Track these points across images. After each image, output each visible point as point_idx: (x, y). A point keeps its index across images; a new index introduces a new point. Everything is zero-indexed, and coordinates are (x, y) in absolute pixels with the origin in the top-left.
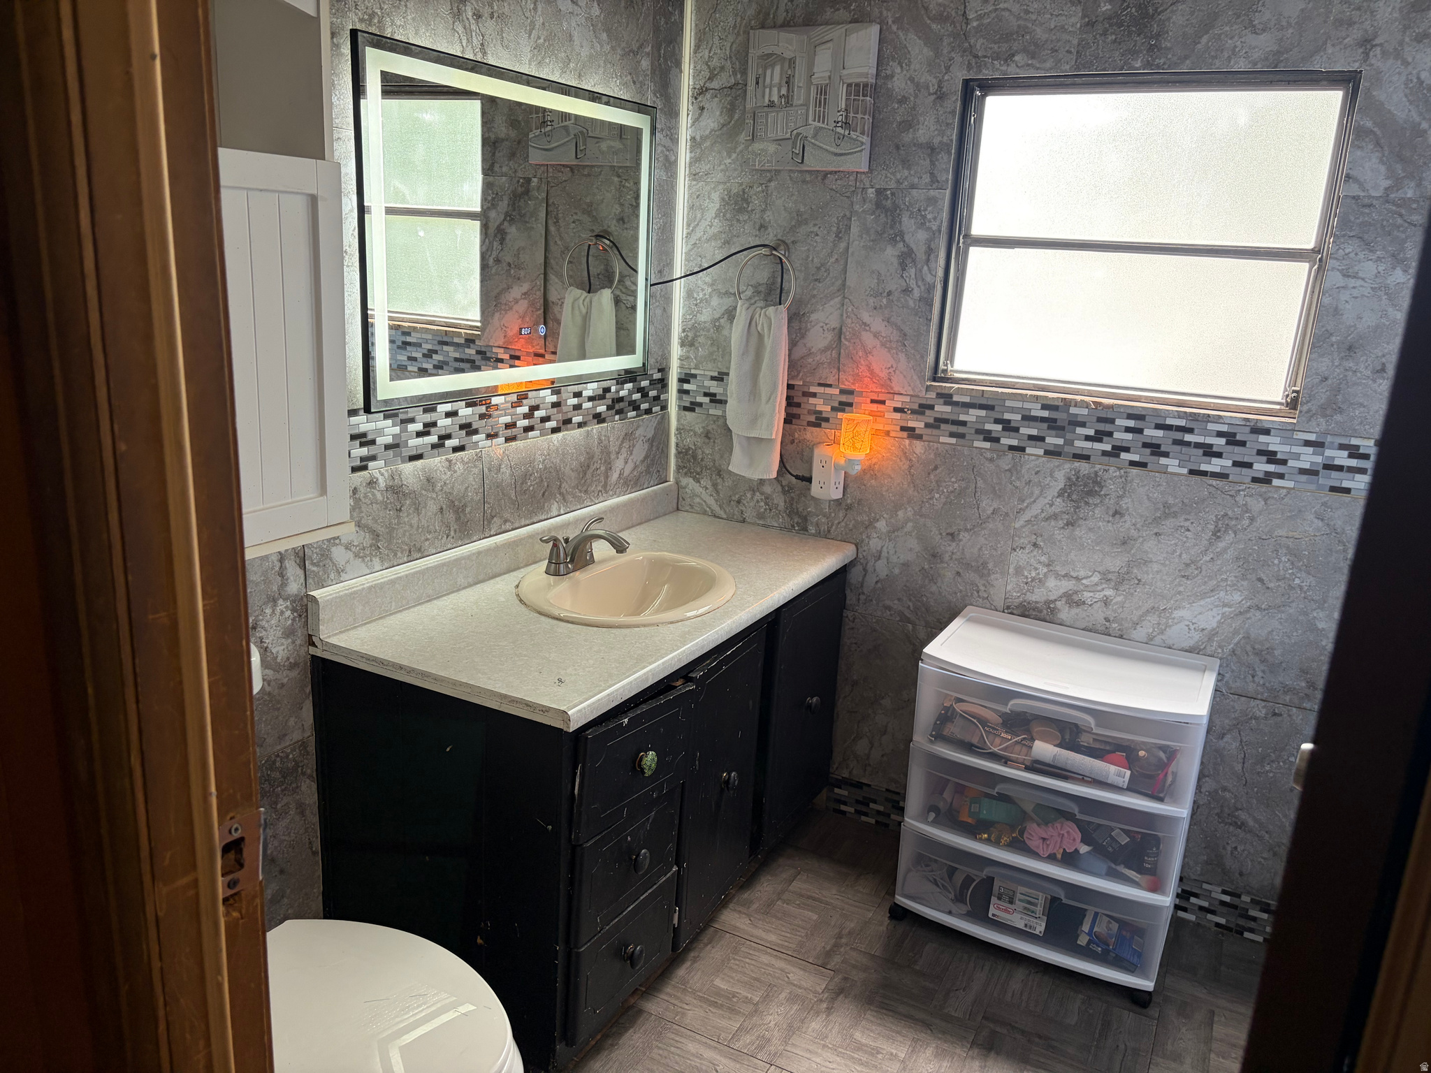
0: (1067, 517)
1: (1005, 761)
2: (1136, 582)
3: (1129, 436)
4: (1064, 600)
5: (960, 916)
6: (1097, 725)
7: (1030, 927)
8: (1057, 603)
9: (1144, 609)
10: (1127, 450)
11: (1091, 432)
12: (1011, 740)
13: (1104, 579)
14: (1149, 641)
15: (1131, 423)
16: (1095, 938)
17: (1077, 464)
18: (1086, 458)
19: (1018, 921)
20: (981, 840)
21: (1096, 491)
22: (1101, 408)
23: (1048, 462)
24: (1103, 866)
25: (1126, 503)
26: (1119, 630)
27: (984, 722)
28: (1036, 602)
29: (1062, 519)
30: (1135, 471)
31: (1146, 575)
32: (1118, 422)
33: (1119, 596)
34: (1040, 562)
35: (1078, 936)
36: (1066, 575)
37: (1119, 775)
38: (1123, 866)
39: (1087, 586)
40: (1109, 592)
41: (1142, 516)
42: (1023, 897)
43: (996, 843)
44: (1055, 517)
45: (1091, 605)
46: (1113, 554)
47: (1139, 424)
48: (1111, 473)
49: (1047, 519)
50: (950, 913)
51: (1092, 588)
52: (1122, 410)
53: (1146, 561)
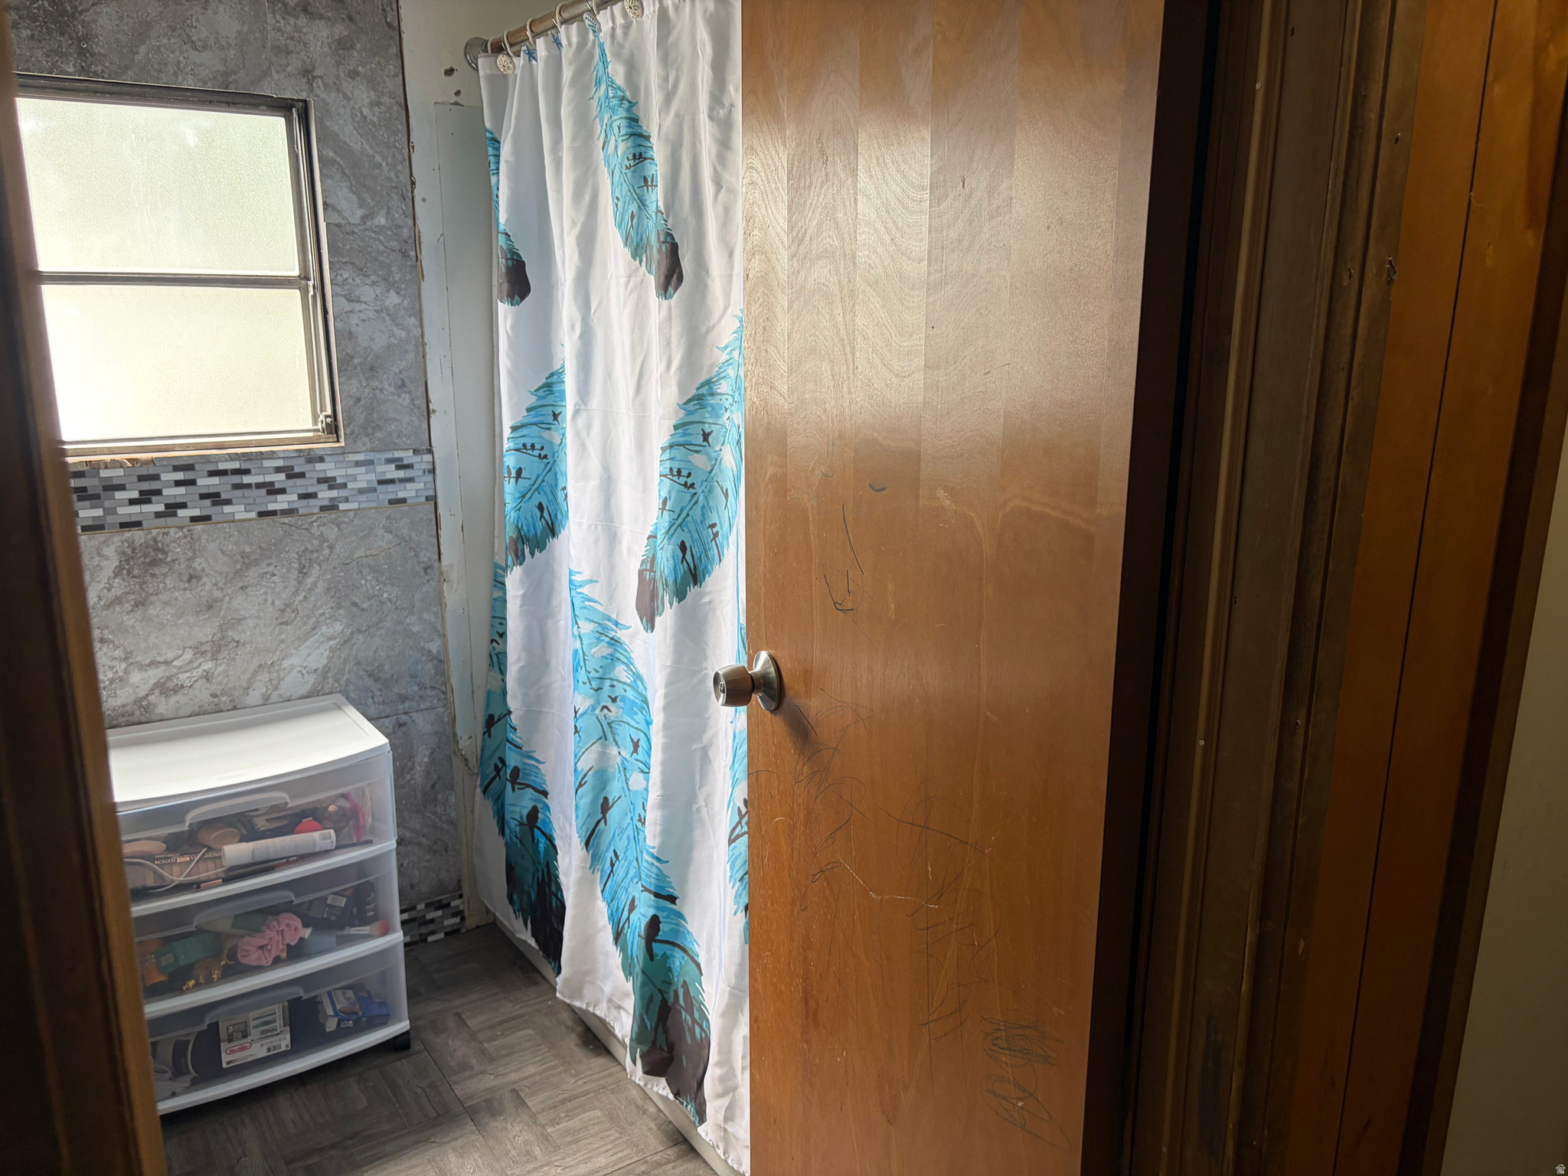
0: (133, 597)
1: (196, 886)
2: (235, 644)
3: (182, 490)
4: (157, 691)
5: (187, 1090)
6: (292, 798)
7: (275, 1048)
8: (150, 698)
9: (251, 671)
10: (183, 506)
11: (135, 495)
12: (191, 861)
13: (197, 653)
14: (266, 700)
15: (180, 476)
16: (342, 1016)
17: (128, 534)
18: (138, 524)
19: (259, 1051)
20: (189, 991)
21: (160, 559)
22: (139, 464)
23: (90, 539)
24: (330, 939)
25: (199, 564)
26: (231, 701)
27: (151, 857)
28: (124, 706)
29: (128, 601)
30: (199, 527)
31: (243, 636)
32: (164, 477)
33: (220, 665)
34: (115, 659)
35: (323, 1027)
36: (151, 664)
37: (325, 838)
38: (348, 928)
39: (180, 667)
40: (208, 666)
41: (221, 573)
42: (257, 1022)
43: (209, 983)
44: (118, 601)
45: (191, 687)
46: (200, 624)
47: (189, 475)
48: (173, 534)
49: (108, 607)
50: (174, 1095)
51: (187, 667)
52: (165, 463)
53: (239, 620)
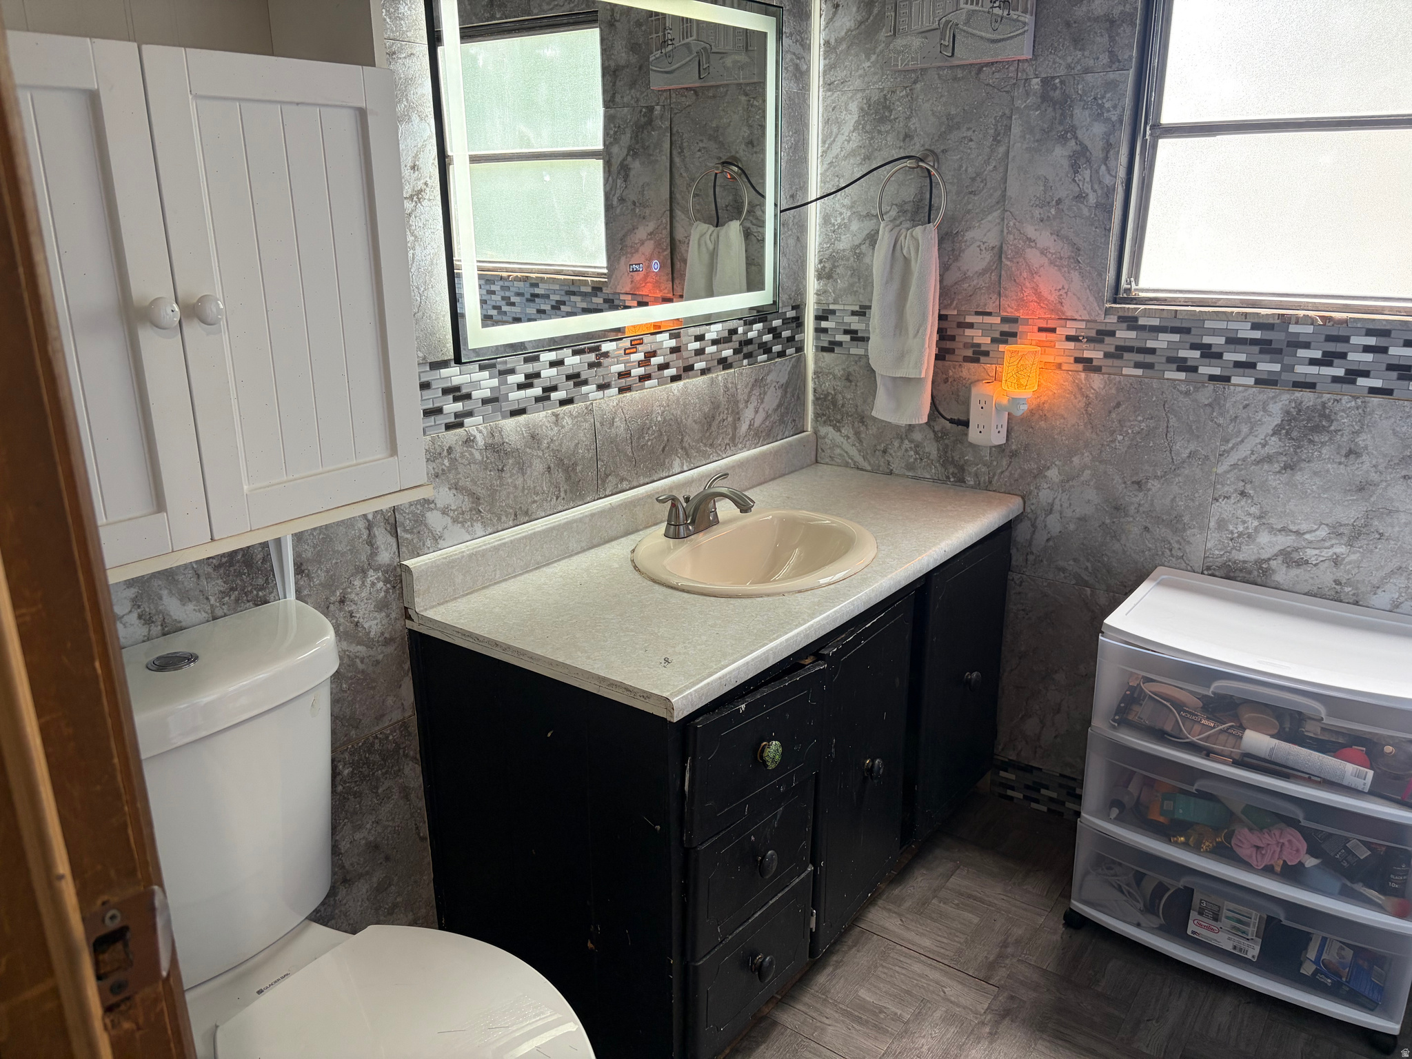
0: (1284, 459)
1: (1208, 753)
2: (1377, 536)
3: (1369, 357)
4: (1280, 559)
5: (1150, 930)
6: (1329, 715)
7: (1241, 950)
8: (1271, 562)
9: (1387, 570)
10: (1366, 374)
11: (1318, 354)
12: (1214, 727)
13: (1333, 533)
14: (1395, 607)
15: (1372, 341)
16: (1323, 968)
17: (1298, 394)
18: (1311, 386)
19: (1225, 941)
20: (1176, 844)
21: (1324, 426)
22: (1330, 324)
23: (1260, 393)
24: (1336, 885)
25: (1363, 440)
26: (1354, 595)
27: (1179, 706)
28: (1245, 562)
29: (1278, 462)
30: (1376, 400)
31: (1390, 529)
32: (1354, 340)
33: (1354, 553)
34: (1250, 514)
35: (1301, 964)
36: (1283, 530)
37: (1358, 775)
38: (1361, 884)
39: (1311, 542)
40: (1341, 550)
41: (1385, 456)
42: (1231, 914)
43: (1196, 849)
44: (1269, 459)
45: (1316, 565)
46: (1346, 503)
47: (1382, 342)
48: (1345, 404)
49: (1257, 462)
50: (1138, 925)
51: (1319, 545)
52: (1359, 325)
53: (1390, 511)
